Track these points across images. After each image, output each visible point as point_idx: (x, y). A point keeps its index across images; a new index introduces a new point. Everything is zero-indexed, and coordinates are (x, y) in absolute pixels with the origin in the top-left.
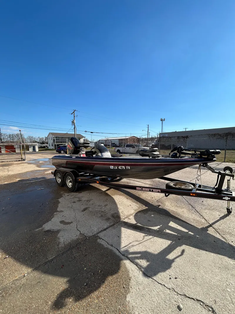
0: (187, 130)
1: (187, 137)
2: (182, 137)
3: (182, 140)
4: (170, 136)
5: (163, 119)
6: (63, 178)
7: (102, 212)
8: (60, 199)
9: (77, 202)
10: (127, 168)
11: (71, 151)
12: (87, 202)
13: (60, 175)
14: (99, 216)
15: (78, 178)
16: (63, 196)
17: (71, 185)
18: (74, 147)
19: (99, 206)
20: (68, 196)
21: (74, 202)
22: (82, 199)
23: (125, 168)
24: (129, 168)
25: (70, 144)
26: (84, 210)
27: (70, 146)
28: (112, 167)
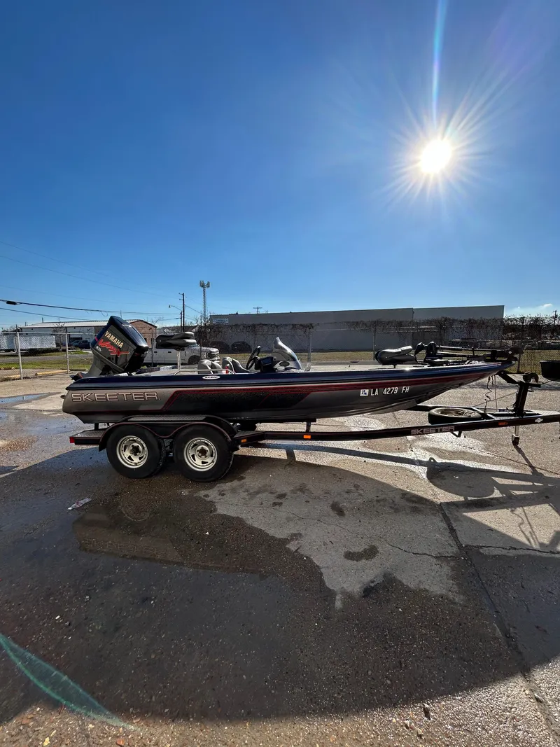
1: (311, 326)
2: (301, 325)
3: (300, 332)
4: (276, 324)
5: (206, 283)
6: (160, 446)
7: (378, 501)
8: (215, 510)
9: (280, 501)
10: (403, 390)
11: (120, 362)
12: (304, 492)
13: (142, 442)
14: (393, 511)
15: (236, 436)
16: (208, 499)
17: (203, 463)
18: (135, 348)
19: (348, 492)
20: (223, 495)
21: (275, 504)
22: (278, 490)
23: (399, 391)
24: (407, 390)
25: (112, 338)
26: (340, 512)
27: (112, 344)
28: (364, 393)
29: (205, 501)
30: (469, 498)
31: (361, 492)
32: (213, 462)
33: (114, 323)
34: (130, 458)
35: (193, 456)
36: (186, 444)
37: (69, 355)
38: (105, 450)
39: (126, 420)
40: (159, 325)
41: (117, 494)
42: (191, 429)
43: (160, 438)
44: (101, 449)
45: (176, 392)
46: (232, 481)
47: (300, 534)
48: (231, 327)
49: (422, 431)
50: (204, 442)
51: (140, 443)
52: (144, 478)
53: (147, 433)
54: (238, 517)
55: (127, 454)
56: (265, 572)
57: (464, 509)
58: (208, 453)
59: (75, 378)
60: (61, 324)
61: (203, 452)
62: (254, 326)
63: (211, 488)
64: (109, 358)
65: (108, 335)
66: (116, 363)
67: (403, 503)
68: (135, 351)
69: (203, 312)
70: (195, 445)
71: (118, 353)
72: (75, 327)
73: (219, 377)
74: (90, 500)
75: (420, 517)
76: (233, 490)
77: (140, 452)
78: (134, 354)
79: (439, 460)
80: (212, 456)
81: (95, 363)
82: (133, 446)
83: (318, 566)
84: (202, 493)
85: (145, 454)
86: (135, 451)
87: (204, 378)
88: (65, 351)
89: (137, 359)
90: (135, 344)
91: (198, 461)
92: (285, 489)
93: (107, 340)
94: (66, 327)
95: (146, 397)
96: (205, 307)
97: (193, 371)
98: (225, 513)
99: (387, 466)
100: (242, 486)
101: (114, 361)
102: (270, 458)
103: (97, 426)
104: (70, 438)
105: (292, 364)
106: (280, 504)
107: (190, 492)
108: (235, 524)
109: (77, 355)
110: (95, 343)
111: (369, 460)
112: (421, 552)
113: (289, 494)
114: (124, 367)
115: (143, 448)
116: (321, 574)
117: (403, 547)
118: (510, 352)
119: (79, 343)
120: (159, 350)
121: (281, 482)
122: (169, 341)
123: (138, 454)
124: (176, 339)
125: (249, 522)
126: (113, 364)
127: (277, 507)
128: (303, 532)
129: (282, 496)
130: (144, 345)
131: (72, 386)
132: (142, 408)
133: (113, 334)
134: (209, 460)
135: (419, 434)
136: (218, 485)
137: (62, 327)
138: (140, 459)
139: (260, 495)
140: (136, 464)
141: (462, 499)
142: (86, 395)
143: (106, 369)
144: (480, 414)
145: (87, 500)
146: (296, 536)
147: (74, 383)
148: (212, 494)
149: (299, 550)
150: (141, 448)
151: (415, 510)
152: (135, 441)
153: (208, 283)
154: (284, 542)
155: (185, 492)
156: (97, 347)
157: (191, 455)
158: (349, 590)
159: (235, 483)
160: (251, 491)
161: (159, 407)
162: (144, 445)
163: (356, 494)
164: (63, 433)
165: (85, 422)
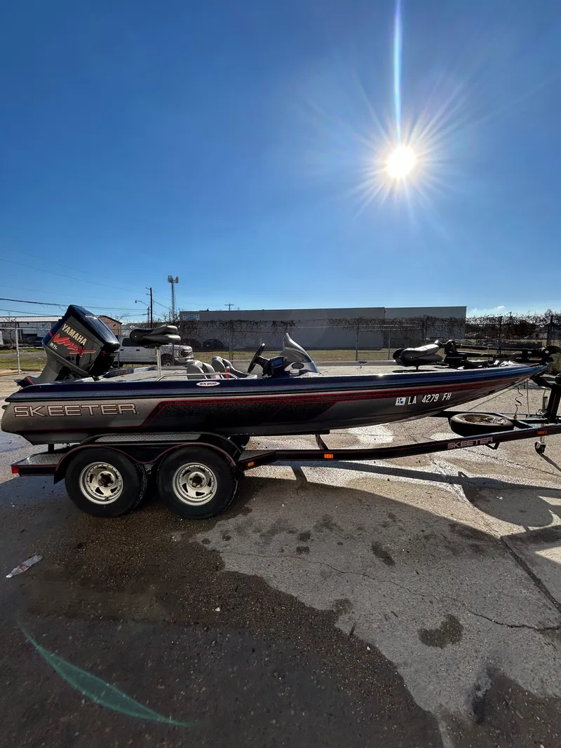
0: (233, 309)
2: (282, 322)
4: (255, 321)
5: (174, 278)
6: (140, 474)
7: (426, 537)
8: (223, 564)
9: (304, 545)
10: (445, 397)
11: (82, 363)
12: (331, 529)
13: (115, 469)
14: (450, 553)
15: (241, 459)
16: (209, 547)
17: (198, 494)
18: (103, 345)
19: (385, 525)
20: (228, 538)
21: (300, 550)
22: (298, 527)
23: (440, 398)
24: (449, 397)
25: (72, 333)
26: (388, 560)
27: (72, 340)
28: (401, 401)
29: (206, 549)
30: (531, 528)
31: (401, 525)
32: (211, 493)
33: (74, 315)
34: (98, 490)
35: (185, 486)
36: (176, 470)
37: (20, 353)
38: (63, 481)
39: (92, 442)
40: (124, 322)
41: (80, 546)
42: (182, 451)
43: (140, 464)
44: (56, 481)
45: (161, 403)
46: (235, 516)
47: (347, 601)
48: (206, 323)
49: (459, 445)
50: (198, 468)
51: (110, 471)
52: (119, 516)
53: (123, 459)
54: (256, 576)
55: (94, 485)
56: (318, 683)
57: (532, 546)
58: (204, 482)
59: (20, 383)
60: (11, 319)
61: (197, 481)
62: (231, 322)
63: (209, 528)
64: (68, 358)
65: (66, 328)
66: (78, 364)
67: (456, 538)
68: (103, 349)
69: (171, 308)
70: (188, 472)
71: (81, 351)
72: (28, 323)
73: (218, 383)
74: (40, 558)
75: (488, 562)
76: (240, 530)
77: (112, 482)
78: (101, 353)
79: (470, 475)
80: (209, 485)
81: (48, 365)
82: (102, 475)
83: (391, 663)
84: (200, 537)
85: (120, 484)
86: (106, 481)
87: (198, 384)
88: (15, 348)
89: (106, 360)
90: (103, 340)
91: (192, 492)
92: (307, 526)
93: (66, 335)
94: (18, 323)
95: (120, 410)
96: (173, 303)
97: (180, 375)
98: (236, 569)
99: (416, 486)
100: (250, 523)
101: (75, 362)
102: (276, 479)
103: (51, 447)
104: (12, 466)
105: (306, 366)
106: (307, 550)
107: (182, 536)
108: (252, 587)
109: (29, 353)
110: (48, 339)
111: (393, 478)
112: (517, 624)
113: (313, 532)
114: (87, 370)
115: (117, 477)
116: (401, 678)
117: (490, 616)
118: (547, 352)
119: (31, 340)
120: (125, 348)
121: (300, 514)
122: (146, 336)
123: (109, 484)
124: (155, 335)
125: (274, 584)
126: (72, 364)
127: (304, 555)
128: (351, 598)
129: (305, 536)
130: (114, 342)
131: (15, 397)
132: (114, 424)
133: (73, 327)
134: (205, 490)
135: (456, 448)
136: (219, 523)
137: (12, 322)
138: (113, 491)
139: (276, 536)
140: (107, 499)
141: (522, 530)
142: (34, 409)
143: (64, 372)
144: (511, 421)
145: (36, 559)
146: (343, 605)
147: (20, 392)
148: (212, 537)
149: (354, 632)
150: (113, 477)
151: (477, 550)
152: (105, 468)
153: (177, 279)
154: (328, 618)
155: (176, 537)
156: (52, 344)
157: (181, 485)
158: (452, 710)
159: (240, 519)
160: (264, 531)
161: (138, 423)
162: (118, 474)
163: (396, 528)
164: (6, 451)
165: (34, 443)
